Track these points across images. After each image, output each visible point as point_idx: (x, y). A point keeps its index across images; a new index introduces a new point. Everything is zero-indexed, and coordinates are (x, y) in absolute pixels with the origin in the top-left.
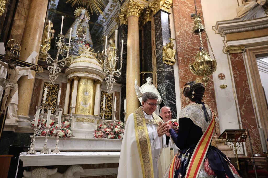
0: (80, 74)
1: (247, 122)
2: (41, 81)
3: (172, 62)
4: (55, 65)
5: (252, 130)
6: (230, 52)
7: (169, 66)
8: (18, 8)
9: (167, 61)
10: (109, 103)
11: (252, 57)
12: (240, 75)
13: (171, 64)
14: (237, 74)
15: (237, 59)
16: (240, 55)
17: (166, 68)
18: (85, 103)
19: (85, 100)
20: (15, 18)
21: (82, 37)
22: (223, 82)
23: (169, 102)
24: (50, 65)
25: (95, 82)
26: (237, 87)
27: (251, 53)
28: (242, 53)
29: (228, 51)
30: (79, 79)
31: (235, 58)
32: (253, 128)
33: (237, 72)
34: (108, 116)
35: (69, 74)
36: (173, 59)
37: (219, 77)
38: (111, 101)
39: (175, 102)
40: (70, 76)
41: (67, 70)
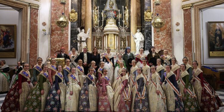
0: (107, 33)
1: (187, 49)
2: (95, 36)
3: (150, 20)
4: (99, 29)
5: (189, 53)
6: (184, 9)
7: (148, 22)
8: (82, 7)
9: (147, 20)
10: (125, 42)
11: (196, 10)
12: (187, 22)
13: (150, 21)
14: (186, 22)
15: (187, 13)
16: (189, 10)
17: (147, 23)
18: (111, 45)
19: (111, 43)
20: (82, 12)
21: (112, 7)
22: (178, 28)
23: (147, 41)
24: (97, 30)
25: (115, 35)
26: (185, 30)
27: (196, 7)
28: (190, 9)
29: (183, 8)
30: (108, 35)
31: (186, 12)
32: (190, 52)
33: (186, 21)
34: (124, 48)
35: (104, 33)
36: (150, 18)
37: (176, 24)
38: (126, 40)
39: (151, 40)
40: (105, 33)
41: (103, 31)
